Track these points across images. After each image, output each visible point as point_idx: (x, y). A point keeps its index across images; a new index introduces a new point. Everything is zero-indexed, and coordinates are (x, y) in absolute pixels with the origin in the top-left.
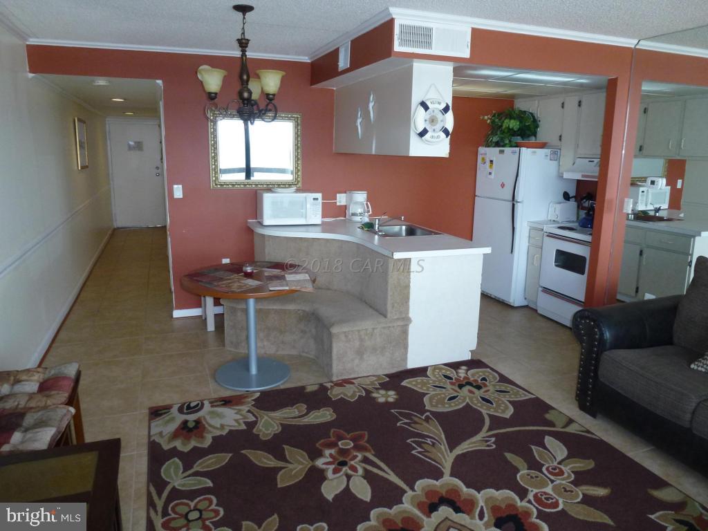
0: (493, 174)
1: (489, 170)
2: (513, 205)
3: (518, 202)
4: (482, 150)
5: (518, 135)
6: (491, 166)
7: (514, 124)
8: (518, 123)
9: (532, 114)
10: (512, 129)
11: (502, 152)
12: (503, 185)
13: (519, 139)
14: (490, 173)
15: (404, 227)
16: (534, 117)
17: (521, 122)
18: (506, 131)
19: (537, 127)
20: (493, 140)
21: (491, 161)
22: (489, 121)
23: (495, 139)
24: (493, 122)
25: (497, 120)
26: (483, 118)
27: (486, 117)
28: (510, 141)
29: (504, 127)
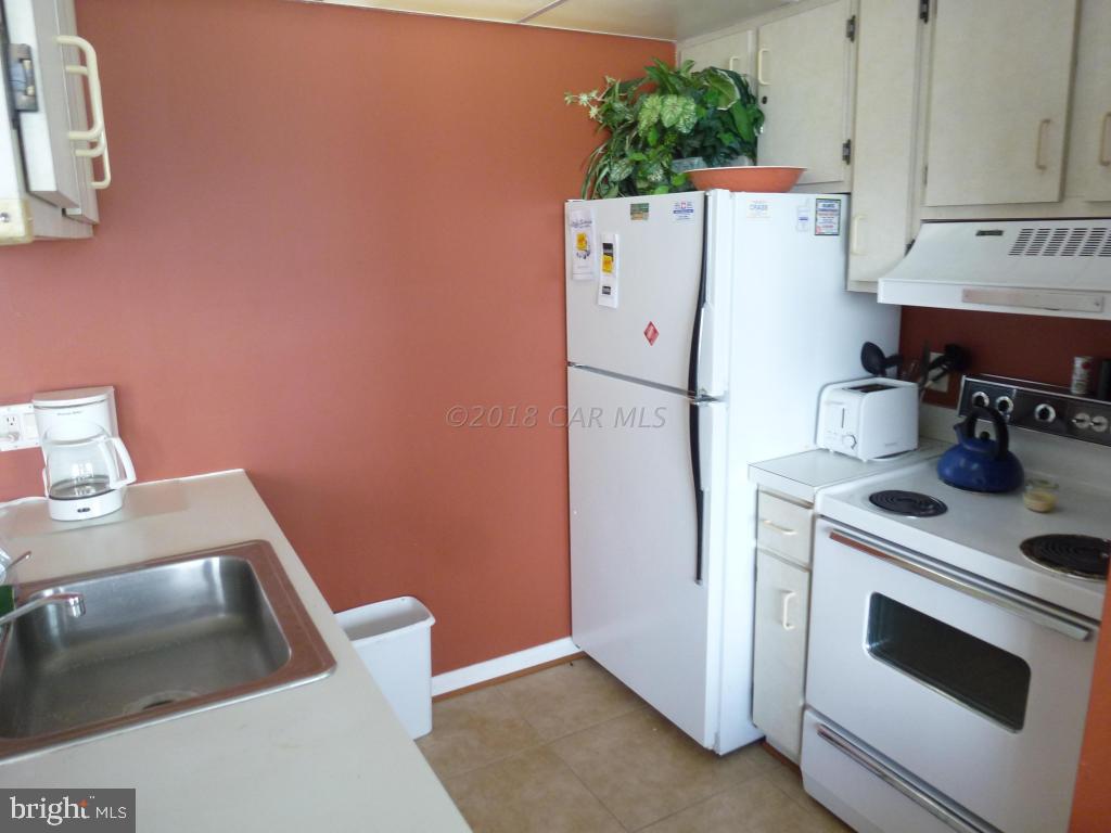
0: (615, 291)
1: (604, 280)
2: (694, 412)
3: (707, 399)
4: (576, 209)
5: (695, 153)
6: (608, 266)
7: (677, 111)
8: (692, 107)
9: (736, 77)
10: (673, 128)
11: (639, 211)
12: (651, 334)
13: (697, 165)
14: (607, 290)
15: (216, 562)
16: (744, 87)
17: (701, 103)
18: (652, 138)
19: (758, 119)
20: (613, 176)
21: (608, 247)
22: (594, 111)
23: (619, 172)
24: (609, 111)
25: (619, 105)
26: (575, 102)
27: (584, 98)
28: (668, 174)
29: (643, 124)
